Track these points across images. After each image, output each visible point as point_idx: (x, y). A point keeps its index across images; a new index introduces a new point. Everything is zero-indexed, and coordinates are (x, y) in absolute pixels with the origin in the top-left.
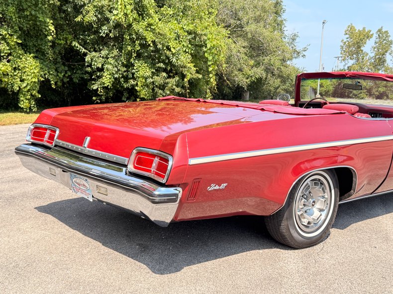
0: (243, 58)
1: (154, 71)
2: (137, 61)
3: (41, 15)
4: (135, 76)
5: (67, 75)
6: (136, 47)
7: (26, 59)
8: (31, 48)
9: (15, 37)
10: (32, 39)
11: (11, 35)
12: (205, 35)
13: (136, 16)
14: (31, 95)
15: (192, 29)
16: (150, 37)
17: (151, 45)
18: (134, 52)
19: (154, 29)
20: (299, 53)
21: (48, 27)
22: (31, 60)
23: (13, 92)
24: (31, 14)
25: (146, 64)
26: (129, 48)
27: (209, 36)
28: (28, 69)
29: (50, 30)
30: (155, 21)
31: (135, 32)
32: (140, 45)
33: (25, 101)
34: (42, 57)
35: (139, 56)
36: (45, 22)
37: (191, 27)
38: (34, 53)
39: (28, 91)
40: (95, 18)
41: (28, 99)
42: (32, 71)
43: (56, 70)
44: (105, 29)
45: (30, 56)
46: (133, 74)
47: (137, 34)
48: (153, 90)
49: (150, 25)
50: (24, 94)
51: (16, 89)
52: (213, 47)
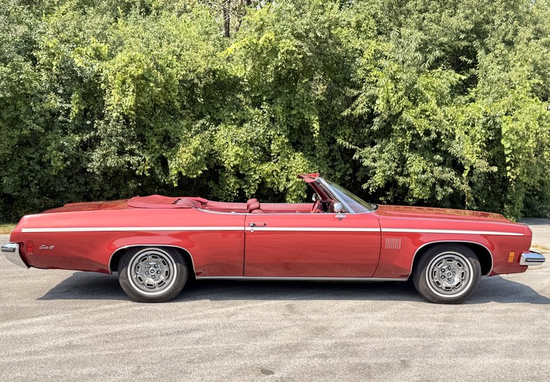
2: (410, 155)
3: (307, 112)
4: (409, 172)
5: (348, 173)
6: (408, 138)
9: (284, 136)
11: (279, 135)
12: (499, 116)
13: (405, 102)
14: (297, 195)
17: (421, 134)
18: (407, 144)
19: (429, 116)
21: (313, 124)
22: (299, 159)
23: (279, 191)
24: (299, 113)
26: (400, 140)
27: (504, 117)
28: (294, 169)
29: (315, 127)
32: (413, 135)
35: (413, 148)
36: (310, 119)
38: (304, 151)
39: (294, 191)
41: (295, 200)
42: (297, 171)
45: (300, 155)
47: (408, 123)
49: (423, 111)
50: (291, 195)
51: (281, 189)
52: (512, 132)
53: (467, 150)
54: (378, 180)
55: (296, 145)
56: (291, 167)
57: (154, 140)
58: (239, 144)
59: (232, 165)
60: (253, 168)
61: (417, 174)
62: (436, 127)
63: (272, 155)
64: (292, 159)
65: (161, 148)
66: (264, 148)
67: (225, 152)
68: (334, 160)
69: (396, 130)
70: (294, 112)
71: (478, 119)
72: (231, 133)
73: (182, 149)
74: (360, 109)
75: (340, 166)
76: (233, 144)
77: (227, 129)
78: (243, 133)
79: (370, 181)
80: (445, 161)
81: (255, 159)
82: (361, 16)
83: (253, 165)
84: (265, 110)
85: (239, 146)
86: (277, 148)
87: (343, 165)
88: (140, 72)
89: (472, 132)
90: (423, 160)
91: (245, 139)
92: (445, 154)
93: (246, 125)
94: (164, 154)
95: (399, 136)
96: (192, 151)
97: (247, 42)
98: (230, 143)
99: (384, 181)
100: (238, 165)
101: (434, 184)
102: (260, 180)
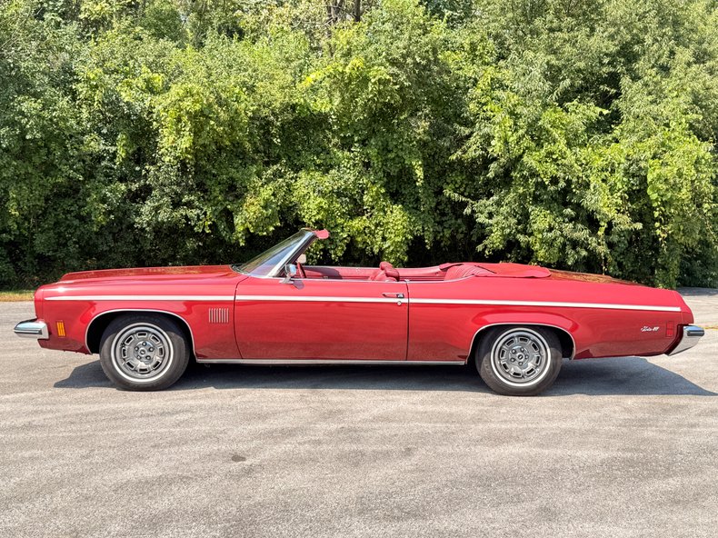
5: (460, 231)
6: (531, 187)
7: (392, 212)
9: (379, 185)
11: (374, 183)
13: (526, 142)
18: (530, 194)
19: (557, 159)
21: (415, 170)
22: (398, 212)
23: (373, 253)
24: (398, 156)
26: (521, 190)
28: (391, 225)
32: (537, 184)
35: (537, 200)
36: (411, 165)
39: (392, 253)
41: (393, 263)
42: (396, 228)
45: (398, 207)
47: (530, 169)
49: (550, 154)
50: (387, 257)
51: (376, 251)
52: (659, 179)
53: (604, 201)
54: (495, 240)
55: (395, 196)
56: (387, 223)
57: (217, 189)
58: (322, 194)
59: (313, 220)
60: (340, 224)
61: (541, 232)
62: (565, 173)
63: (365, 208)
64: (389, 213)
65: (225, 200)
66: (355, 200)
67: (305, 204)
68: (443, 214)
69: (516, 177)
70: (391, 156)
71: (619, 164)
72: (314, 181)
73: (249, 200)
74: (472, 151)
75: (449, 222)
76: (315, 194)
77: (309, 177)
78: (328, 181)
79: (486, 242)
80: (577, 215)
81: (344, 213)
82: (477, 38)
83: (340, 221)
84: (356, 153)
85: (323, 198)
86: (370, 200)
87: (453, 221)
88: (198, 107)
89: (612, 180)
90: (549, 214)
91: (330, 188)
92: (578, 207)
93: (332, 172)
94: (229, 207)
95: (519, 184)
96: (262, 203)
97: (331, 71)
98: (311, 193)
99: (503, 242)
100: (322, 221)
101: (564, 245)
102: (349, 238)
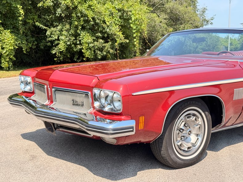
0: (163, 27)
1: (95, 38)
2: (82, 32)
3: (14, 2)
4: (81, 42)
5: (34, 44)
6: (81, 22)
7: (5, 34)
8: (9, 26)
10: (9, 20)
12: (130, 11)
14: (10, 58)
15: (121, 7)
16: (90, 14)
17: (91, 20)
18: (80, 26)
19: (93, 9)
20: (208, 21)
21: (19, 10)
22: (9, 34)
24: (7, 2)
25: (89, 34)
26: (76, 23)
27: (133, 12)
28: (6, 41)
29: (20, 13)
30: (94, 3)
31: (80, 11)
32: (84, 20)
33: (5, 62)
34: (17, 32)
35: (83, 28)
36: (17, 7)
37: (120, 7)
38: (11, 29)
39: (7, 55)
40: (52, 4)
41: (7, 61)
42: (9, 42)
43: (27, 41)
44: (59, 11)
45: (8, 31)
46: (80, 41)
47: (81, 13)
48: (94, 51)
49: (90, 6)
50: (5, 58)
52: (137, 20)
61: (88, 43)
69: (74, 17)
75: (30, 40)
